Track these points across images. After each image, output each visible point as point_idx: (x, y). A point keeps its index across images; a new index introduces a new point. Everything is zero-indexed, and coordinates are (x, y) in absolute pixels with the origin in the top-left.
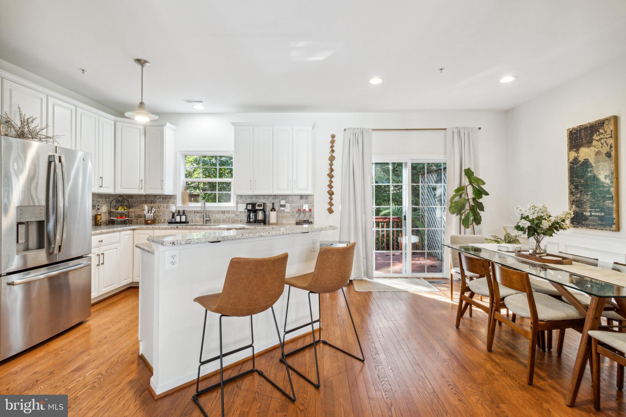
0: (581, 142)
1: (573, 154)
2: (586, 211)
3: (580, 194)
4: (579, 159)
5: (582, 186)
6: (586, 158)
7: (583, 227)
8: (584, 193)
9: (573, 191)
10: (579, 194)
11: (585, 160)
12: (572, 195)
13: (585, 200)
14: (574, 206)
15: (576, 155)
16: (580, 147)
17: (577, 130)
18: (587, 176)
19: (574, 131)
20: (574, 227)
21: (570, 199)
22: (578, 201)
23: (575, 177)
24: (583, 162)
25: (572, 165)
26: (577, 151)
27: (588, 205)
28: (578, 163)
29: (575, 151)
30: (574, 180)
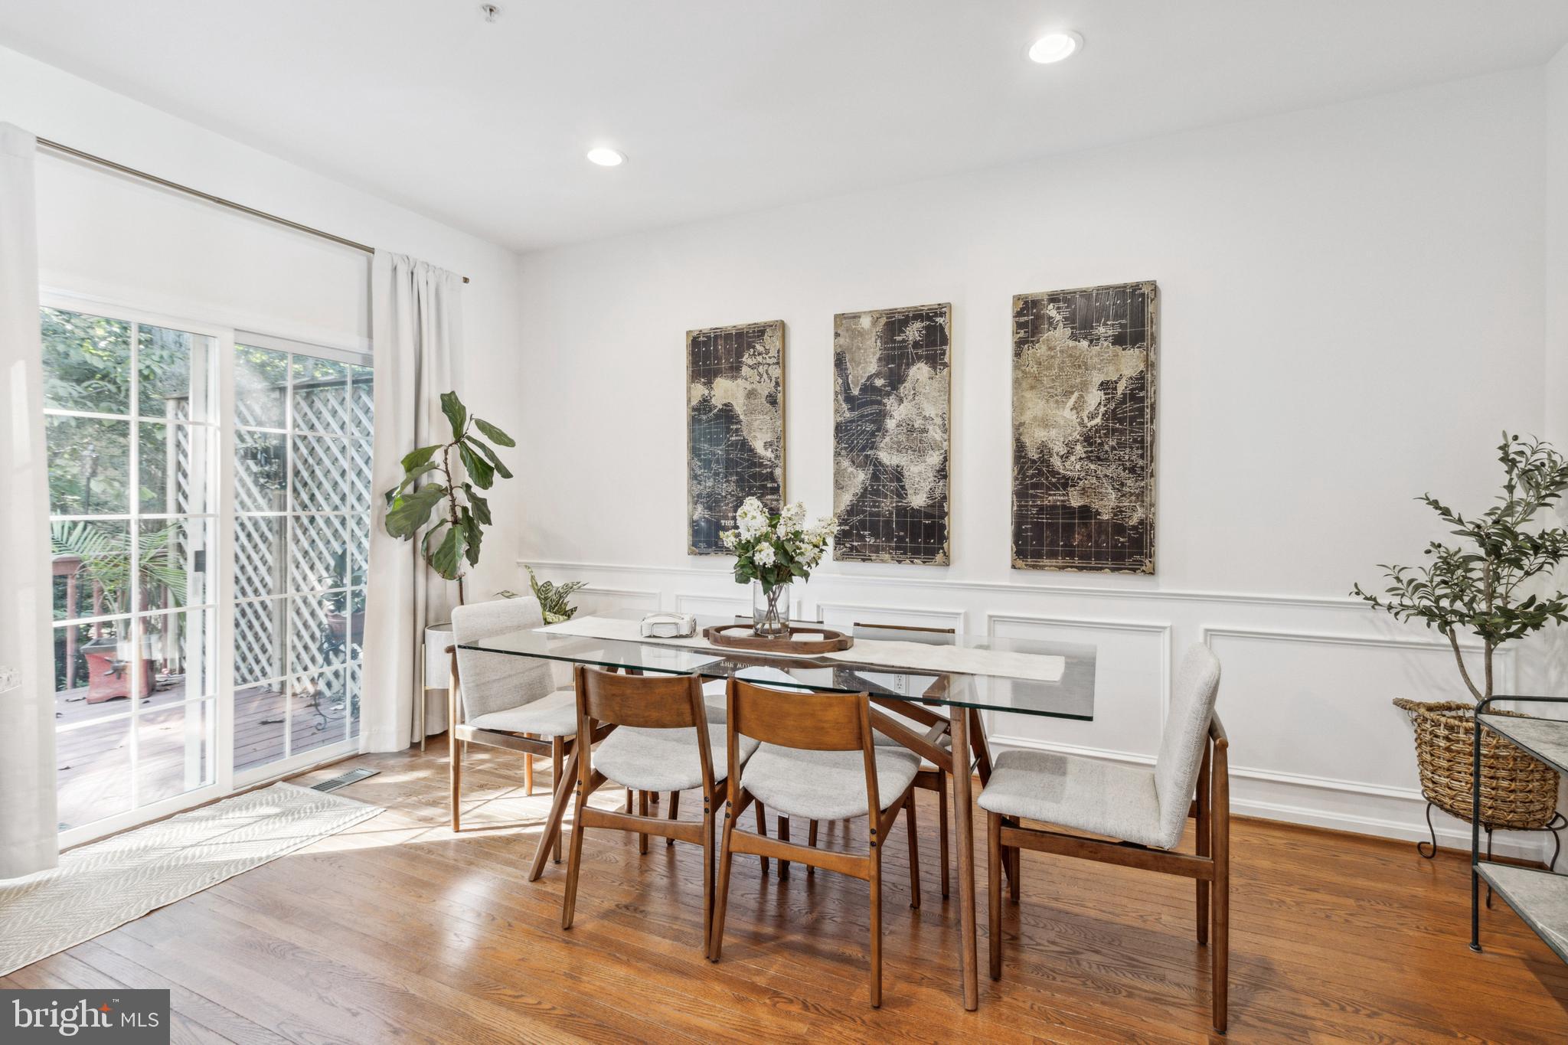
0: (718, 364)
1: (700, 390)
2: (726, 518)
3: (715, 479)
4: (713, 401)
5: (717, 461)
6: (728, 401)
7: (720, 553)
8: (722, 478)
9: (699, 473)
10: (712, 480)
11: (725, 405)
12: (695, 482)
13: (724, 494)
14: (700, 508)
15: (706, 392)
16: (716, 376)
17: (709, 338)
18: (729, 440)
19: (701, 339)
20: (701, 554)
21: (690, 491)
22: (709, 495)
23: (705, 442)
24: (720, 410)
25: (696, 413)
26: (709, 384)
27: (730, 505)
28: (710, 411)
29: (705, 384)
30: (700, 449)
